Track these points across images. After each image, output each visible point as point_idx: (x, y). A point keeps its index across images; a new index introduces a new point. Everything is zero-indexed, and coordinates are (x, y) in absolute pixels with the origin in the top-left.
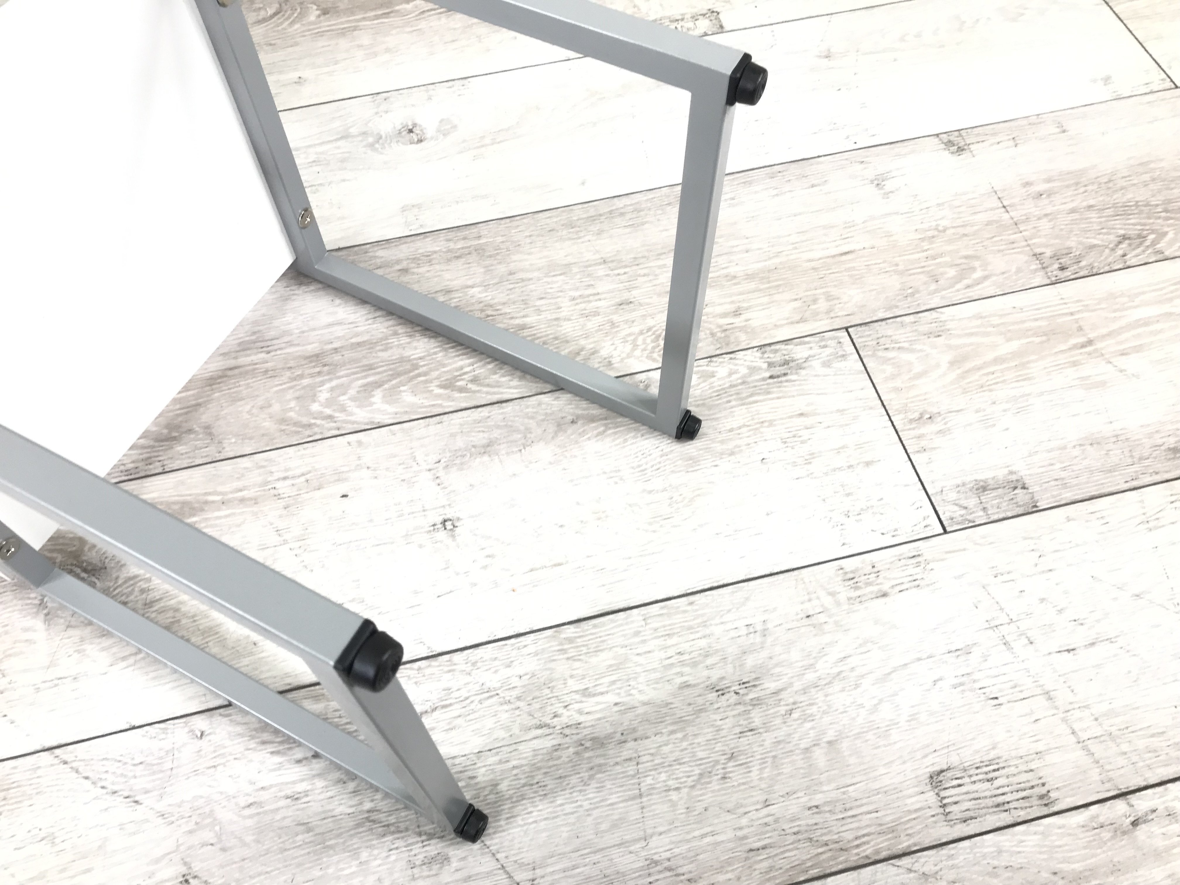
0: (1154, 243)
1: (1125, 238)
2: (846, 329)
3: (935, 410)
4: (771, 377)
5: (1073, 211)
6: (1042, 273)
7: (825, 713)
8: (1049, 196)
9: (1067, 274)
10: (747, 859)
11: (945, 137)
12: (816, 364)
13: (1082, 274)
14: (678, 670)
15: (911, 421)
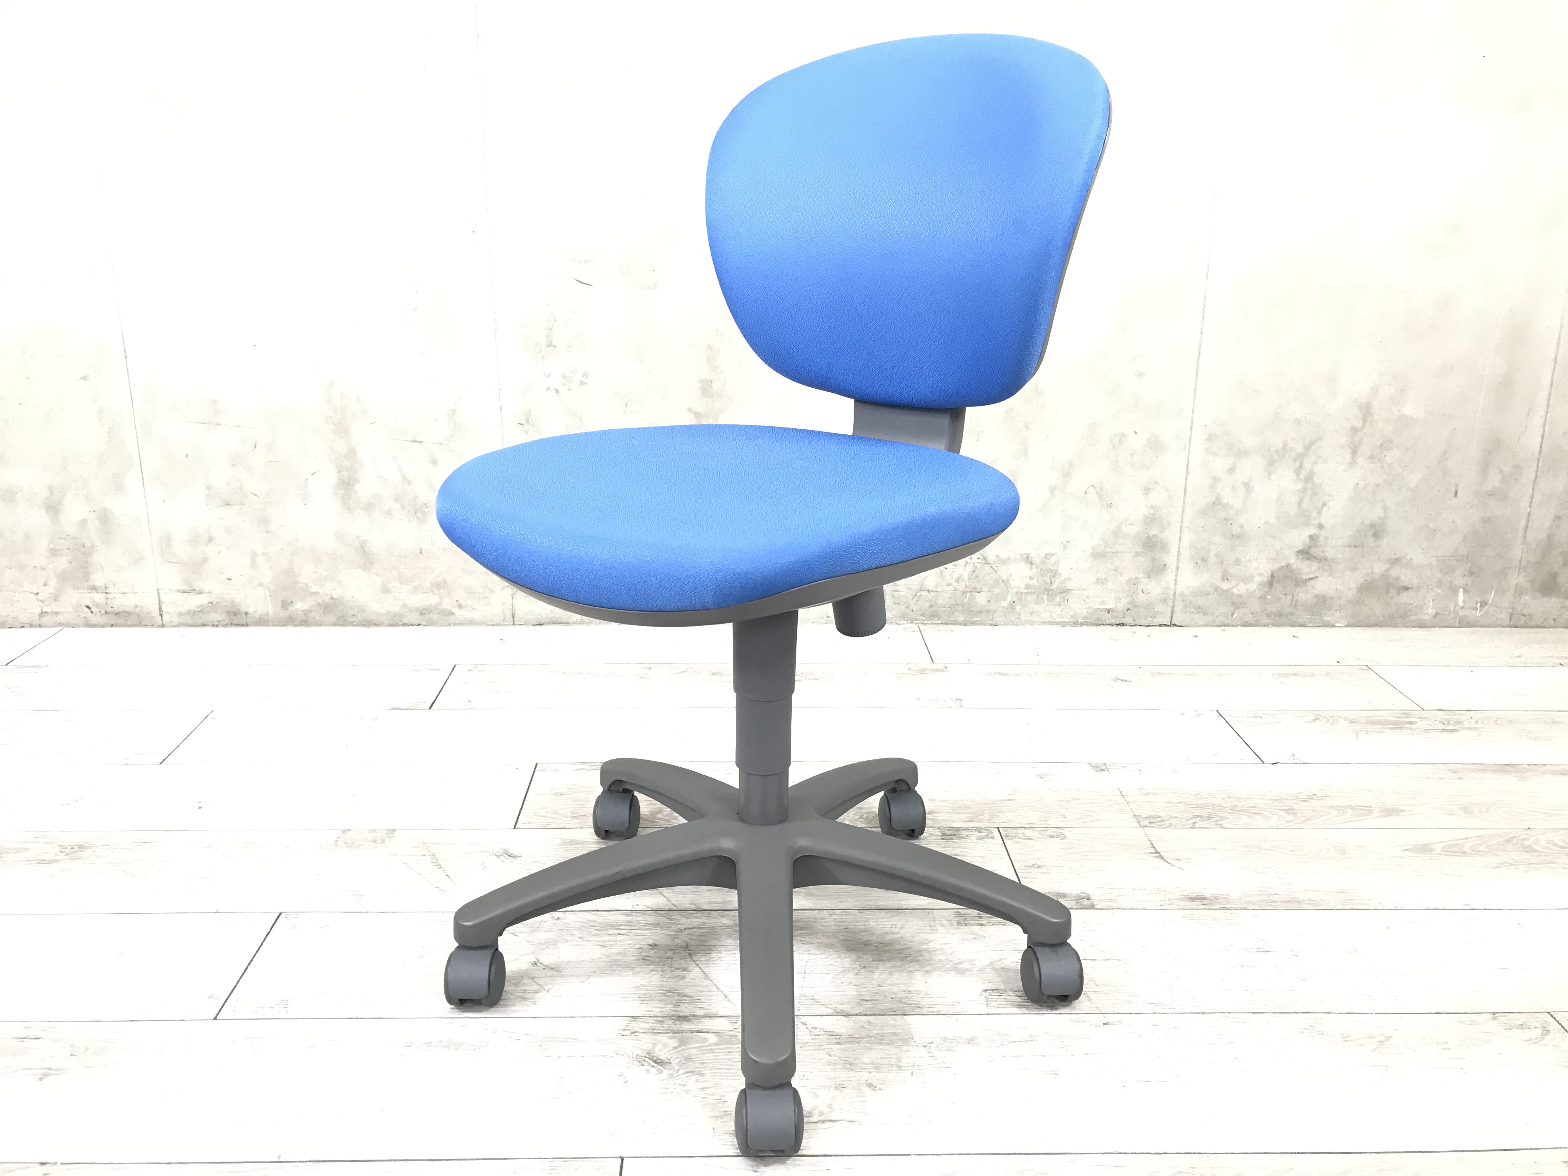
0: (1216, 821)
1: (1198, 816)
2: (998, 828)
3: (1043, 864)
4: (942, 839)
5: (1168, 802)
6: (1137, 823)
7: (927, 960)
8: (1154, 795)
9: (1153, 825)
10: (859, 1002)
11: (1094, 765)
12: (973, 839)
13: (1163, 826)
14: (844, 934)
15: (1026, 866)
